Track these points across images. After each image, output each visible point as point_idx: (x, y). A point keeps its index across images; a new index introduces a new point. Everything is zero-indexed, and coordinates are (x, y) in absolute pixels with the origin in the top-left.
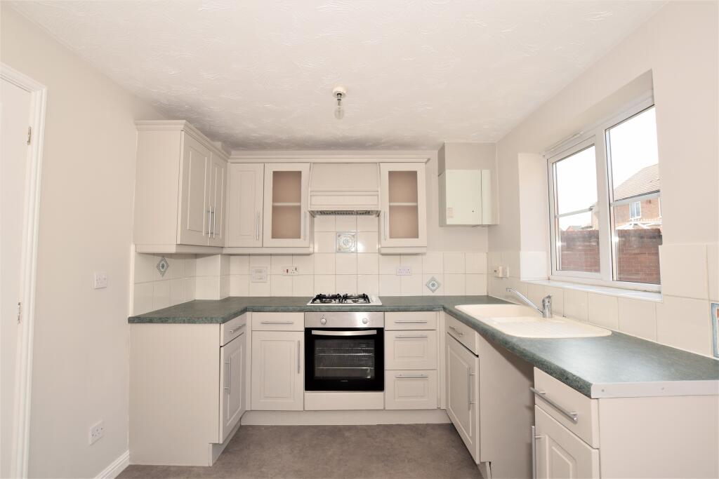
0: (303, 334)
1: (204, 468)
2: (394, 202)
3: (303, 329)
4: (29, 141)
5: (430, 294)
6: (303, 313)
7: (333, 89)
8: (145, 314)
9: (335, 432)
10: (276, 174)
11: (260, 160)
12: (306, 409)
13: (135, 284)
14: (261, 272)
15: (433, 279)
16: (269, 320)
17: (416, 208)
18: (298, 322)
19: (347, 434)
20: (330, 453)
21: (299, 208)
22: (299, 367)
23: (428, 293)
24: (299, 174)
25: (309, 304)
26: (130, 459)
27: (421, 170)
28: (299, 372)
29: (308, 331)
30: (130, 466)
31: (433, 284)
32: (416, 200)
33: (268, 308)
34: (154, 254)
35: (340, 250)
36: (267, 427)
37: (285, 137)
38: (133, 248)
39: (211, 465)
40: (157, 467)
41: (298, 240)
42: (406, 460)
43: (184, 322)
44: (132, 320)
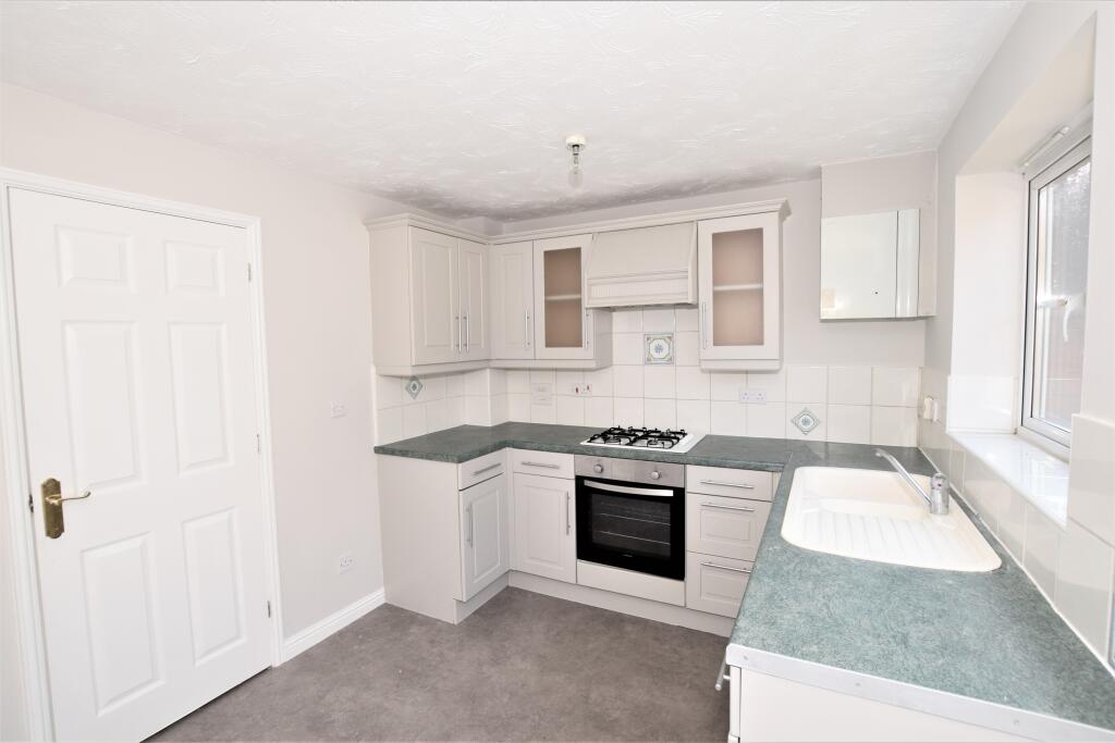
0: (574, 482)
1: (448, 624)
2: (723, 283)
3: (573, 477)
4: (250, 278)
5: (801, 437)
6: (572, 456)
7: (565, 139)
8: (392, 444)
9: (615, 621)
10: (548, 254)
11: (527, 238)
12: (579, 583)
13: (379, 410)
14: (543, 390)
15: (806, 412)
16: (533, 461)
17: (760, 292)
18: (566, 467)
19: (629, 628)
20: (591, 646)
21: (578, 302)
22: (568, 527)
23: (794, 434)
24: (577, 251)
25: (585, 443)
26: (386, 597)
27: (769, 225)
28: (568, 533)
29: (579, 480)
30: (386, 604)
31: (805, 419)
32: (760, 279)
33: (528, 445)
34: (401, 377)
35: (649, 360)
36: (535, 595)
37: (555, 199)
38: (373, 370)
39: (456, 623)
40: (407, 611)
41: (579, 349)
42: (688, 685)
43: (422, 458)
44: (380, 450)
